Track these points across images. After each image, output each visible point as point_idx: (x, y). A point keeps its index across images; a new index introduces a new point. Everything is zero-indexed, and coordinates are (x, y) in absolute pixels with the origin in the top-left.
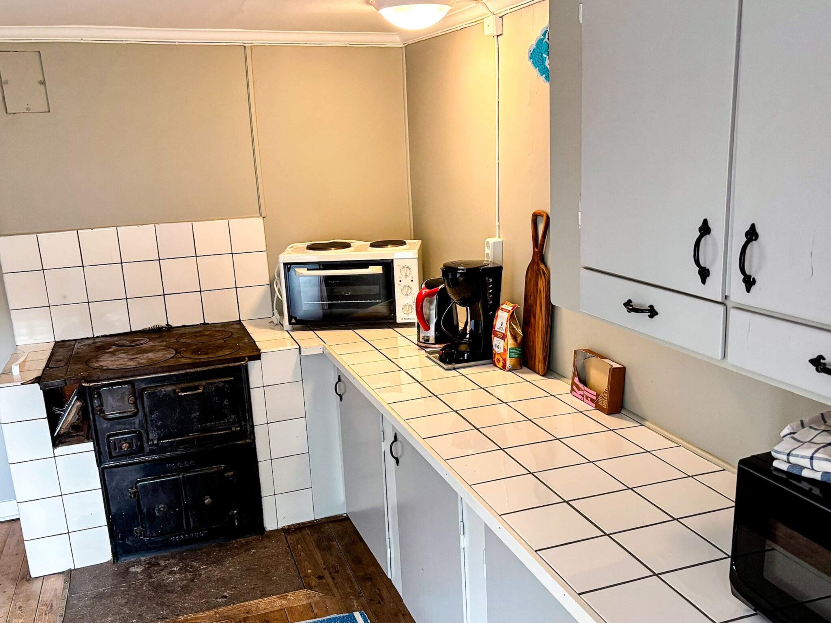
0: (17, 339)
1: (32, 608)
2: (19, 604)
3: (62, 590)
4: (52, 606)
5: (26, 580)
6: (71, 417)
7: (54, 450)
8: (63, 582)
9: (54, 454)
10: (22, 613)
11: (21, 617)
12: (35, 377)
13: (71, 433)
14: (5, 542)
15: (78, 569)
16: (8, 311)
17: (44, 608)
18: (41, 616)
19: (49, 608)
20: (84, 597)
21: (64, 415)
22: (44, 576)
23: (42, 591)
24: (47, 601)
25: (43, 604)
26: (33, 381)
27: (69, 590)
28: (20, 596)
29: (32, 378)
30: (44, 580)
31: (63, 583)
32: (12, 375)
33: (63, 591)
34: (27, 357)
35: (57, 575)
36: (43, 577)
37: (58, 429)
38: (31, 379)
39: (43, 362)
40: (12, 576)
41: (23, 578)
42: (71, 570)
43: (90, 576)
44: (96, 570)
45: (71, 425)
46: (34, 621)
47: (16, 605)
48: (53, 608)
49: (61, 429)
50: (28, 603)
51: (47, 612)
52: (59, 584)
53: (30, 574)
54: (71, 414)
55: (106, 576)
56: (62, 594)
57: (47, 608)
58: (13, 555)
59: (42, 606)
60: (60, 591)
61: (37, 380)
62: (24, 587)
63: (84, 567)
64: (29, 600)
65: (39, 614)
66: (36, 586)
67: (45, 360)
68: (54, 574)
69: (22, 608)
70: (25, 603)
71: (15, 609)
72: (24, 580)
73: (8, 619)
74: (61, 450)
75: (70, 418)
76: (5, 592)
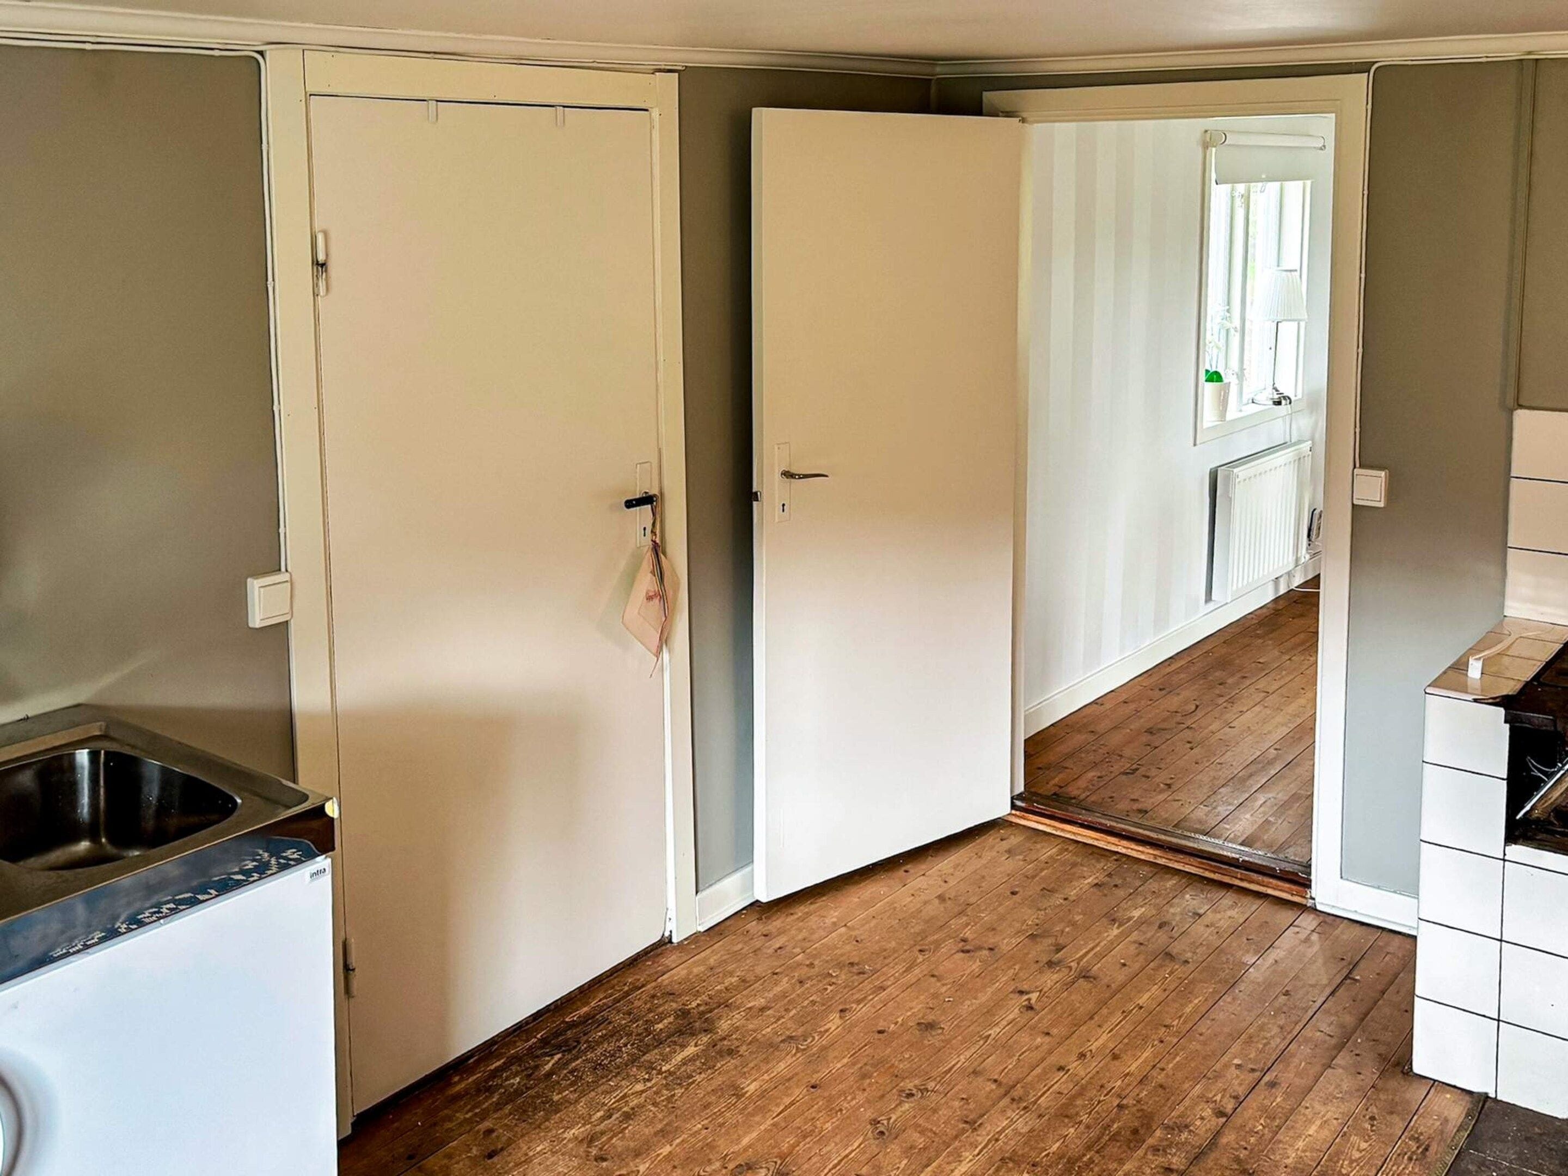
0: (1508, 603)
1: (1391, 1131)
2: (1374, 1110)
3: (1455, 1130)
4: (1426, 1149)
5: (1402, 1072)
6: (1559, 794)
7: (1507, 848)
8: (1464, 1113)
9: (1505, 855)
10: (1372, 1131)
11: (1366, 1137)
12: (1505, 693)
13: (1553, 824)
14: (1396, 976)
15: (1501, 1101)
16: (1505, 547)
17: (1413, 1145)
18: (1401, 1158)
19: (1421, 1150)
20: (1493, 1168)
21: (1546, 783)
22: (1435, 1081)
23: (1421, 1111)
24: (1421, 1134)
25: (1412, 1136)
26: (1498, 700)
27: (1469, 1135)
28: (1382, 1097)
29: (1497, 695)
30: (1433, 1090)
31: (1463, 1116)
32: (1466, 675)
33: (1458, 1131)
34: (1509, 648)
35: (1459, 1091)
36: (1432, 1082)
37: (1528, 808)
38: (1495, 696)
39: (1535, 665)
40: (1382, 1049)
41: (1398, 1064)
42: (1486, 1097)
43: (1518, 1130)
44: (1535, 1125)
45: (1555, 808)
46: (1386, 1159)
47: (1367, 1110)
48: (1428, 1153)
49: (1532, 808)
50: (1388, 1118)
51: (1415, 1157)
52: (1456, 1112)
53: (1411, 1064)
54: (1559, 787)
55: (1551, 1150)
56: (1454, 1137)
57: (1418, 1148)
58: (1399, 1010)
59: (1410, 1139)
60: (1451, 1128)
61: (1504, 702)
62: (1392, 1084)
63: (1514, 1105)
64: (1392, 1113)
65: (1399, 1152)
66: (1416, 1093)
67: (1539, 663)
68: (1455, 1087)
69: (1375, 1122)
70: (1384, 1114)
71: (1364, 1116)
72: (1399, 1069)
73: (1345, 1129)
74: (1518, 851)
75: (1556, 794)
76: (1359, 1073)
